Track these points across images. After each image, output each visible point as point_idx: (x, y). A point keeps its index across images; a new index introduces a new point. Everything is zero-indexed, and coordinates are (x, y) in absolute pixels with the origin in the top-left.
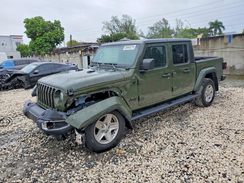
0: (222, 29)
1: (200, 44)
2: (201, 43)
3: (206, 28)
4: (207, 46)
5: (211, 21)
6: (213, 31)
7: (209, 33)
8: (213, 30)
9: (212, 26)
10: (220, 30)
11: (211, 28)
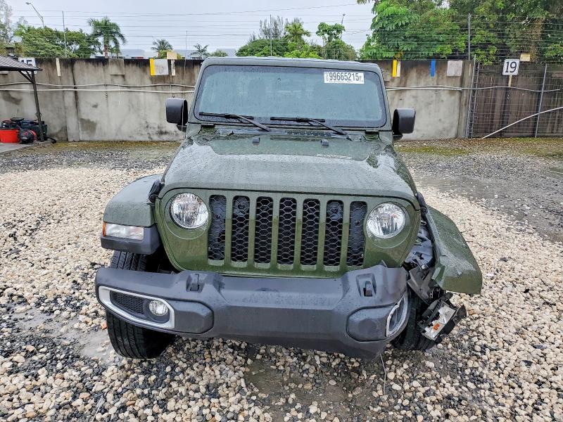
0: (119, 40)
1: (174, 73)
2: (176, 72)
3: (83, 32)
4: (191, 79)
5: (93, 18)
6: (99, 41)
7: (92, 47)
8: (101, 39)
9: (99, 31)
10: (116, 43)
11: (97, 35)
